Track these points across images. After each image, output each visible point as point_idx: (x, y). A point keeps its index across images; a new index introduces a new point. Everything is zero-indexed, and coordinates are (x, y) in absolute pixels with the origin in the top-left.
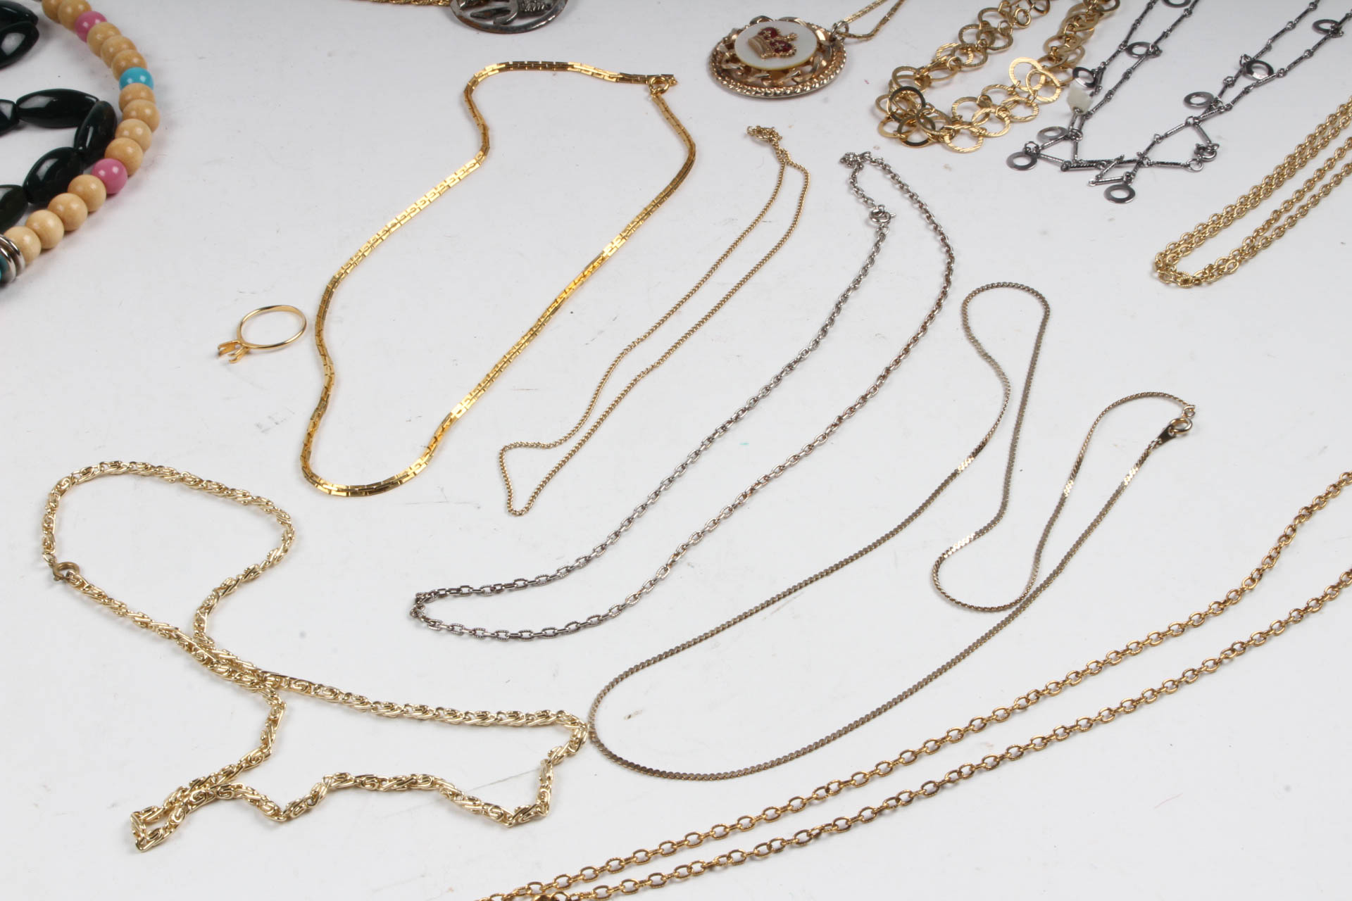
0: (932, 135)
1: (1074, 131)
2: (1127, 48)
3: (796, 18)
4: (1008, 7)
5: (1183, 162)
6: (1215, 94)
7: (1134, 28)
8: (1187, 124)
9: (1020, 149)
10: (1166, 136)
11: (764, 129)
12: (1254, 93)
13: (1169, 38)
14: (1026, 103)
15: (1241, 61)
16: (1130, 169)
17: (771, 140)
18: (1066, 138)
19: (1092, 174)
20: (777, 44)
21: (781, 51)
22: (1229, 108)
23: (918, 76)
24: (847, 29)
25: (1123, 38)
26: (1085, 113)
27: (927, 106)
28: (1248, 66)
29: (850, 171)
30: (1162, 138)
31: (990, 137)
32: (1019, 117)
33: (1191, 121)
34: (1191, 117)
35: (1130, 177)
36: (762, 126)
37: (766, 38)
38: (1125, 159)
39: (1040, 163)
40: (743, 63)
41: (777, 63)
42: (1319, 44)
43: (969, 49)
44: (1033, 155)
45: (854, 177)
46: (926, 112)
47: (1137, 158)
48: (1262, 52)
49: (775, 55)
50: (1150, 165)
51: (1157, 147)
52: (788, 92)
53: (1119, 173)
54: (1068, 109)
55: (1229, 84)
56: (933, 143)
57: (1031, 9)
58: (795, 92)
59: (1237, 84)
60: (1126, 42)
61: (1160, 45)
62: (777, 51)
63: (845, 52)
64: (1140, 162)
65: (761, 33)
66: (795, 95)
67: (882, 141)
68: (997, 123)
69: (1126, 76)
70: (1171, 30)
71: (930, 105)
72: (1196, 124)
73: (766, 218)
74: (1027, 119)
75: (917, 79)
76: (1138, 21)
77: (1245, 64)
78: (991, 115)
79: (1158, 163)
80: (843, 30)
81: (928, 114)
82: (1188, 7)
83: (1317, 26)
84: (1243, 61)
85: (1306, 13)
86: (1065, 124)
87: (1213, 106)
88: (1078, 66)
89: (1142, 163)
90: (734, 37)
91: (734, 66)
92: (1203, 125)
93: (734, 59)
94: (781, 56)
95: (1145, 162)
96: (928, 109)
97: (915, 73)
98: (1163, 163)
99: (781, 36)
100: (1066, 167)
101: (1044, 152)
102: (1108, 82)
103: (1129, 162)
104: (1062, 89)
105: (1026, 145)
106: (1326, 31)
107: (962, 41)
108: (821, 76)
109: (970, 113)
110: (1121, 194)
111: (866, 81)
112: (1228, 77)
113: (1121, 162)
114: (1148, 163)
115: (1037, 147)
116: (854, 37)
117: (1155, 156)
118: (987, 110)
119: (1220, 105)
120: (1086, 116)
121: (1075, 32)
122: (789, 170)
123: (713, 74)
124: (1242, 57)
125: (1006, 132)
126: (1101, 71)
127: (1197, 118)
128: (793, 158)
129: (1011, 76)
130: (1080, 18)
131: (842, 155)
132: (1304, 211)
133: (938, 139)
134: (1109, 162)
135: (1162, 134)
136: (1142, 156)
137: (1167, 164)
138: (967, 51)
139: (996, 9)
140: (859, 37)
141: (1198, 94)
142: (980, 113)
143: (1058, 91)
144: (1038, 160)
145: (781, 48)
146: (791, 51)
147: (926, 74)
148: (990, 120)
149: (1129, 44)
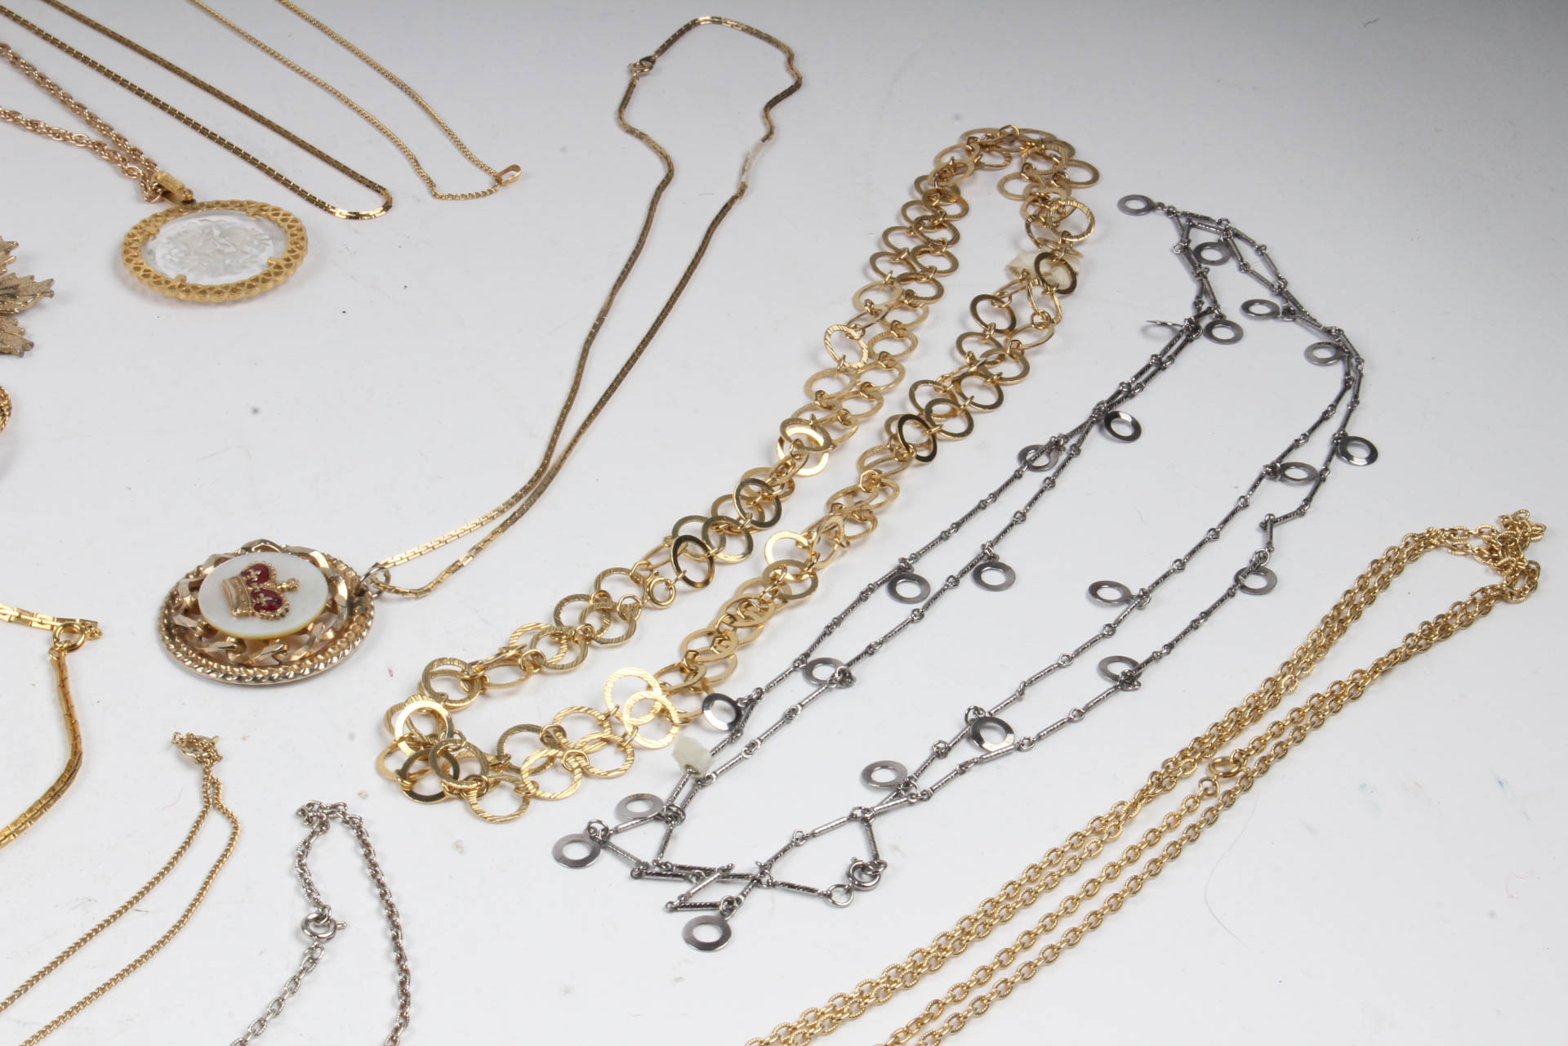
0: (449, 787)
1: (674, 809)
2: (806, 665)
3: (313, 550)
4: (647, 569)
5: (822, 888)
6: (912, 768)
7: (828, 631)
8: (852, 818)
9: (580, 829)
10: (813, 835)
11: (198, 740)
12: (974, 773)
13: (876, 656)
14: (620, 746)
15: (966, 716)
16: (733, 890)
17: (200, 761)
18: (658, 818)
19: (675, 890)
20: (262, 595)
21: (264, 608)
22: (926, 796)
23: (468, 677)
24: (388, 578)
25: (804, 650)
26: (701, 776)
27: (456, 737)
28: (977, 726)
29: (307, 831)
30: (804, 838)
31: (543, 799)
32: (597, 771)
33: (859, 813)
34: (860, 808)
35: (732, 904)
36: (197, 734)
37: (249, 583)
38: (733, 872)
39: (605, 856)
40: (204, 620)
41: (255, 627)
42: (1098, 701)
43: (564, 637)
44: (599, 841)
45: (307, 844)
46: (451, 746)
47: (756, 872)
48: (1007, 705)
49: (253, 614)
50: (773, 885)
51: (795, 853)
52: (276, 676)
53: (718, 893)
54: (676, 767)
55: (941, 752)
56: (450, 800)
57: (677, 580)
58: (287, 677)
59: (951, 755)
60: (807, 655)
61: (855, 671)
62: (258, 607)
63: (371, 618)
64: (758, 880)
65: (245, 573)
66: (285, 681)
67: (376, 784)
68: (562, 774)
69: (790, 715)
70: (881, 643)
71: (460, 734)
72: (864, 819)
73: (142, 904)
74: (610, 775)
75: (465, 680)
76: (838, 622)
77: (973, 720)
78: (557, 760)
79: (784, 884)
80: (381, 578)
81: (454, 750)
82: (920, 606)
83: (1103, 668)
84: (971, 716)
85: (1094, 641)
86: (663, 794)
87: (903, 789)
88: (717, 690)
89: (759, 881)
90: (209, 570)
91: (189, 623)
92: (875, 823)
93: (193, 611)
94: (263, 617)
95: (764, 880)
96: (455, 742)
97: (463, 671)
98: (791, 886)
99: (274, 582)
100: (641, 872)
101: (615, 840)
102: (755, 726)
103: (741, 876)
104: (683, 728)
105: (590, 823)
106: (1115, 678)
107: (558, 622)
108: (330, 650)
109: (526, 753)
110: (709, 934)
111: (390, 671)
112: (940, 742)
113: (726, 875)
114: (768, 882)
115: (606, 830)
116: (397, 592)
117: (779, 873)
118: (552, 752)
119: (913, 790)
120: (702, 782)
121: (735, 628)
122: (214, 817)
123: (160, 629)
124: (969, 710)
125: (570, 793)
126: (751, 702)
127: (868, 810)
128: (228, 799)
129: (608, 695)
130: (749, 605)
131: (303, 803)
132: (982, 1007)
133: (461, 795)
134: (709, 872)
135: (807, 831)
136: (764, 869)
137: (798, 888)
138: (560, 639)
139: (627, 571)
140: (404, 593)
141: (884, 765)
142: (538, 756)
143: (675, 730)
144: (602, 851)
145: (264, 604)
146: (280, 611)
147: (481, 673)
148: (555, 767)
149: (810, 660)
